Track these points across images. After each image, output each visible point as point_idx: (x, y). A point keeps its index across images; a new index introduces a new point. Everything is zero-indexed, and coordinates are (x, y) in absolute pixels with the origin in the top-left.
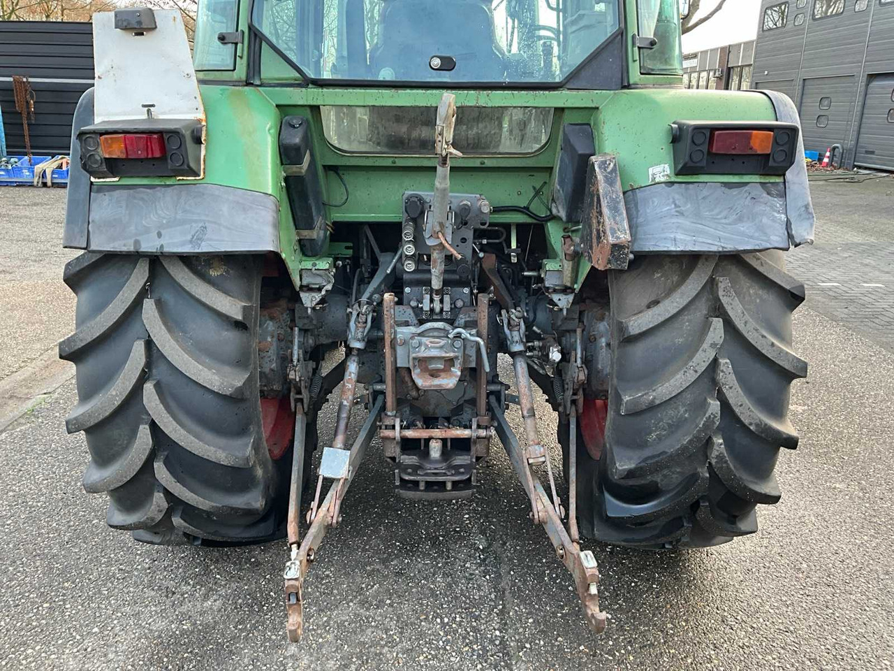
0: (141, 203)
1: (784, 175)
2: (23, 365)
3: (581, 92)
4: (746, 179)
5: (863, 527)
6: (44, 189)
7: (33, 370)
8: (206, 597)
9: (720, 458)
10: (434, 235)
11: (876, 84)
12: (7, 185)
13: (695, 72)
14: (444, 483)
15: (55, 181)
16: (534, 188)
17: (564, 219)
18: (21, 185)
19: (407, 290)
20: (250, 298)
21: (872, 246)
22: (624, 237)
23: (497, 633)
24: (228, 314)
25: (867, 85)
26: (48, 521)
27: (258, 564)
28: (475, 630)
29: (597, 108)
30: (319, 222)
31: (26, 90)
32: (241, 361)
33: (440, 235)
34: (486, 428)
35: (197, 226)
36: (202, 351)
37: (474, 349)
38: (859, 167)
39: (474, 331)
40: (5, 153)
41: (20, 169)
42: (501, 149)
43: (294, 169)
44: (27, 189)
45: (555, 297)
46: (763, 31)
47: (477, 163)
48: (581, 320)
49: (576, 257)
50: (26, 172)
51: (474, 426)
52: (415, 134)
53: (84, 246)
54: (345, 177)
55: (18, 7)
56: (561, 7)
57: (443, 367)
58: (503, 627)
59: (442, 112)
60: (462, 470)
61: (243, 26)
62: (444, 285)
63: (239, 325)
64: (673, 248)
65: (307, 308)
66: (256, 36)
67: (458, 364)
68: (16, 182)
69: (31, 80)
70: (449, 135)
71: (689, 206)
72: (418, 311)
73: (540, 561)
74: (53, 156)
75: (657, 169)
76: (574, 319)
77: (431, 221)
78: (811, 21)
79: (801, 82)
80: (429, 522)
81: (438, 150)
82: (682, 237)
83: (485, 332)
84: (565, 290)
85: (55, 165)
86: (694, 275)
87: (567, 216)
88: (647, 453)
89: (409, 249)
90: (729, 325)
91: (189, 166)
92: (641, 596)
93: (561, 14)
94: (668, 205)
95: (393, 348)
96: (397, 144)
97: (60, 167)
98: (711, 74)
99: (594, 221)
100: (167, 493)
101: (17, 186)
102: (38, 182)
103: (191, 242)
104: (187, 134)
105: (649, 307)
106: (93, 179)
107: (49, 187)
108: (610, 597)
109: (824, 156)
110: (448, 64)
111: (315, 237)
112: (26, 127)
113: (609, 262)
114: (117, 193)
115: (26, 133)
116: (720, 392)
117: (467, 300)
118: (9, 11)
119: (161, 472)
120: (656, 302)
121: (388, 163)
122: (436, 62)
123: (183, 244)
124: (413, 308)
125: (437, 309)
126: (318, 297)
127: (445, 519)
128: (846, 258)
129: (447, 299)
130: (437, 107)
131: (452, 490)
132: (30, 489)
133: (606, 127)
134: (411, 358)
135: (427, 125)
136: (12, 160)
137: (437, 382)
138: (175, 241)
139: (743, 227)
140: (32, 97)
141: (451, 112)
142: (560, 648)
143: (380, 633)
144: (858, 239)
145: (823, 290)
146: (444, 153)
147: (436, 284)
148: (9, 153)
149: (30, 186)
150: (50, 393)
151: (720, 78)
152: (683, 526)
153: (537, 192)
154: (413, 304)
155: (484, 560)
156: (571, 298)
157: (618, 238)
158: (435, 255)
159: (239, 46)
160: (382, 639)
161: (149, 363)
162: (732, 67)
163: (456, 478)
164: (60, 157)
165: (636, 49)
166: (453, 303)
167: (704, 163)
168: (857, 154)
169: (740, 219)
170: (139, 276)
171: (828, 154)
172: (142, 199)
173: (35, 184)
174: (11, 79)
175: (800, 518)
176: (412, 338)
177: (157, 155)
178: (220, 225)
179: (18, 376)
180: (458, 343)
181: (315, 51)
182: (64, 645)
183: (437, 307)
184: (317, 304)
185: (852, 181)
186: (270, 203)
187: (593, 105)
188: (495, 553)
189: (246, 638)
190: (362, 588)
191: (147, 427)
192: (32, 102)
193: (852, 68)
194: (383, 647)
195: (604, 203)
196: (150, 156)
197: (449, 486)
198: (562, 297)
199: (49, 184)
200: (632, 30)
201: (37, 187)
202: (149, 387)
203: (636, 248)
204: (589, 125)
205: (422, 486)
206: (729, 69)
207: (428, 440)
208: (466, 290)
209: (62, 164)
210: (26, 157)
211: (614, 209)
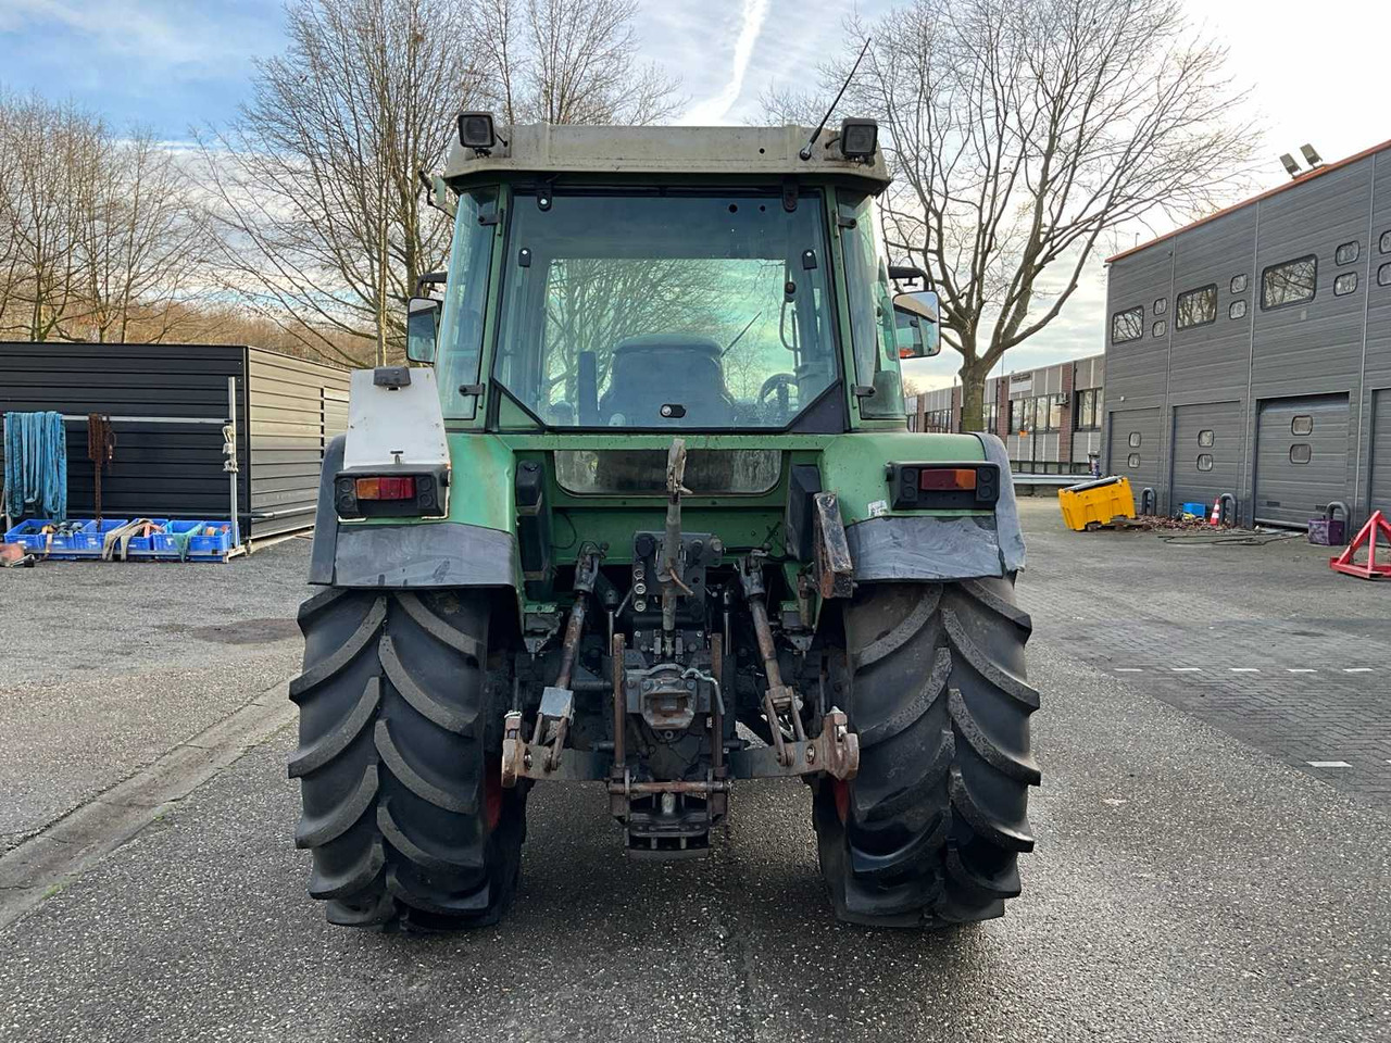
0: (386, 541)
1: (994, 509)
2: (137, 770)
3: (805, 436)
4: (959, 513)
5: (1165, 912)
6: (116, 564)
7: (152, 777)
8: (410, 983)
9: (961, 791)
10: (666, 572)
11: (1270, 412)
12: (64, 559)
13: (1044, 396)
14: (677, 840)
15: (133, 553)
16: (768, 528)
17: (798, 557)
18: (83, 559)
19: (637, 634)
20: (480, 638)
21: (1255, 624)
22: (847, 566)
23: (739, 1007)
24: (462, 650)
25: (1258, 414)
26: (213, 921)
27: (464, 954)
28: (712, 1004)
29: (821, 451)
30: (546, 564)
31: (105, 432)
32: (471, 702)
33: (672, 572)
34: (724, 780)
35: (438, 563)
36: (434, 688)
37: (709, 692)
38: (1263, 525)
39: (707, 672)
40: (64, 516)
41: (85, 538)
42: (733, 490)
43: (528, 509)
44: (89, 564)
45: (794, 640)
46: (1113, 341)
47: (708, 503)
48: (824, 668)
49: (811, 594)
50: (92, 542)
51: (710, 778)
52: (646, 476)
53: (329, 581)
54: (573, 519)
55: (62, 317)
56: (799, 346)
57: (675, 708)
58: (745, 1002)
59: (673, 455)
60: (697, 827)
61: (484, 380)
62: (675, 628)
63: (471, 662)
64: (893, 577)
65: (530, 654)
66: (496, 388)
67: (691, 703)
68: (76, 555)
69: (113, 419)
70: (680, 475)
71: (906, 538)
72: (649, 655)
73: (789, 946)
74: (131, 519)
75: (876, 505)
76: (817, 666)
77: (662, 559)
78: (1175, 331)
79: (1171, 411)
80: (661, 915)
81: (670, 489)
82: (902, 566)
83: (719, 672)
84: (804, 632)
85: (134, 531)
86: (920, 607)
87: (800, 552)
88: (888, 791)
89: (640, 588)
90: (957, 655)
91: (437, 506)
92: (900, 973)
93: (799, 353)
94: (887, 537)
95: (623, 693)
96: (626, 485)
97: (141, 533)
98: (1053, 400)
99: (820, 553)
100: (387, 844)
101: (78, 560)
102: (108, 555)
103: (434, 576)
104: (437, 476)
105: (878, 639)
106: (340, 520)
107: (123, 561)
108: (866, 976)
109: (1212, 510)
110: (678, 412)
111: (542, 578)
112: (98, 481)
113: (834, 590)
114: (363, 533)
115: (98, 489)
116: (953, 722)
117: (701, 645)
118: (47, 324)
119: (384, 817)
120: (886, 633)
121: (619, 504)
122: (667, 410)
123: (426, 578)
124: (644, 653)
125: (669, 653)
126: (542, 642)
127: (680, 912)
128: (1218, 638)
129: (679, 641)
130: (668, 451)
131: (688, 848)
132: (183, 891)
133: (829, 467)
134: (642, 696)
135: (658, 468)
136: (75, 525)
137: (669, 721)
138: (418, 575)
139: (957, 557)
140: (112, 442)
141: (681, 454)
142: (807, 1016)
143: (608, 1008)
144: (1237, 615)
145: (1177, 676)
146: (675, 491)
147: (668, 625)
148: (69, 516)
149: (96, 560)
150: (179, 800)
151: (1065, 406)
152: (934, 879)
153: (772, 533)
154: (644, 648)
155: (725, 947)
156: (810, 639)
157: (841, 567)
158: (667, 593)
159: (480, 397)
160: (611, 1013)
161: (381, 702)
162: (1082, 391)
163: (691, 834)
164: (141, 520)
165: (855, 397)
166: (686, 646)
167: (916, 499)
168: (1258, 507)
169: (955, 550)
170: (378, 613)
171: (1217, 507)
172: (387, 538)
173: (104, 557)
174: (87, 418)
175: (1093, 905)
176: (644, 680)
177: (409, 496)
178: (461, 560)
179: (134, 782)
180: (692, 684)
181: (533, 394)
182: (259, 1024)
183: (668, 649)
184: (542, 649)
185: (1250, 543)
186: (507, 540)
187: (818, 448)
188: (738, 942)
189: (460, 1015)
190: (586, 973)
191: (375, 767)
192: (111, 447)
193: (1236, 391)
194: (613, 1019)
195: (826, 536)
196: (402, 497)
197: (683, 844)
198: (801, 639)
199: (124, 556)
200: (851, 380)
201: (106, 561)
202: (381, 724)
203: (859, 578)
204: (816, 465)
205: (654, 844)
206: (1078, 394)
207: (659, 795)
208: (699, 634)
209: (143, 530)
210: (93, 521)
211: (836, 540)
